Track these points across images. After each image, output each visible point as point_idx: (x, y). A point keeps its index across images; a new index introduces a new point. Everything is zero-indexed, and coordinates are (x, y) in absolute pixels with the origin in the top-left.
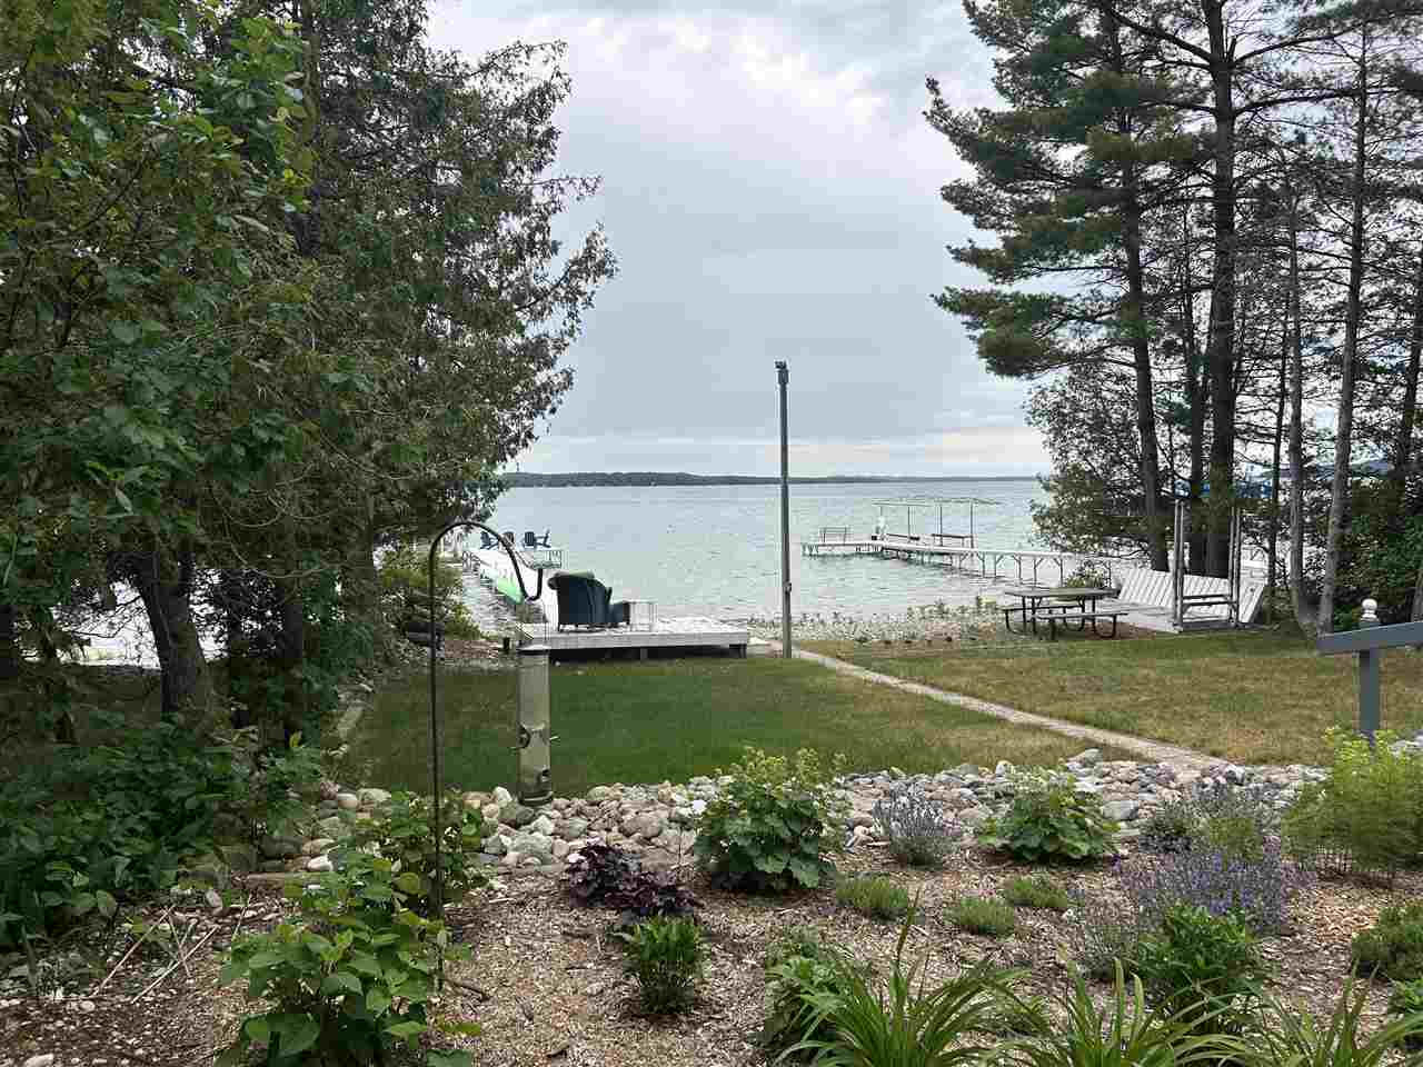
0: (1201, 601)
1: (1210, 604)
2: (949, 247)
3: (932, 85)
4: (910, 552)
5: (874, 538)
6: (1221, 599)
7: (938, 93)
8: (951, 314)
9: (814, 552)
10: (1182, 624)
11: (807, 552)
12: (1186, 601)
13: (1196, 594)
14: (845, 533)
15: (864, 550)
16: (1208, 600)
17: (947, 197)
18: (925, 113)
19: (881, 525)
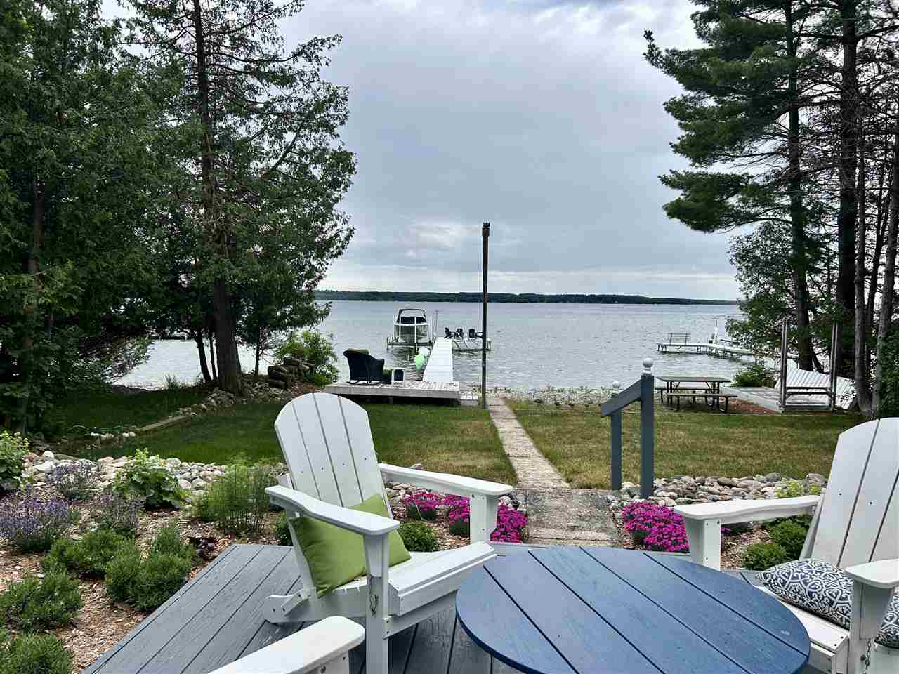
0: (805, 391)
1: (810, 394)
2: (671, 144)
3: (648, 35)
4: (732, 352)
5: (711, 342)
6: (823, 391)
7: (652, 40)
8: (670, 189)
9: (664, 350)
10: (785, 407)
11: (660, 349)
12: (789, 390)
13: (800, 386)
14: (686, 338)
15: (703, 349)
16: (810, 391)
17: (668, 110)
18: (644, 54)
19: (716, 333)
